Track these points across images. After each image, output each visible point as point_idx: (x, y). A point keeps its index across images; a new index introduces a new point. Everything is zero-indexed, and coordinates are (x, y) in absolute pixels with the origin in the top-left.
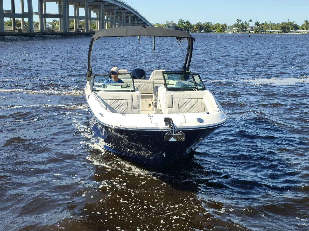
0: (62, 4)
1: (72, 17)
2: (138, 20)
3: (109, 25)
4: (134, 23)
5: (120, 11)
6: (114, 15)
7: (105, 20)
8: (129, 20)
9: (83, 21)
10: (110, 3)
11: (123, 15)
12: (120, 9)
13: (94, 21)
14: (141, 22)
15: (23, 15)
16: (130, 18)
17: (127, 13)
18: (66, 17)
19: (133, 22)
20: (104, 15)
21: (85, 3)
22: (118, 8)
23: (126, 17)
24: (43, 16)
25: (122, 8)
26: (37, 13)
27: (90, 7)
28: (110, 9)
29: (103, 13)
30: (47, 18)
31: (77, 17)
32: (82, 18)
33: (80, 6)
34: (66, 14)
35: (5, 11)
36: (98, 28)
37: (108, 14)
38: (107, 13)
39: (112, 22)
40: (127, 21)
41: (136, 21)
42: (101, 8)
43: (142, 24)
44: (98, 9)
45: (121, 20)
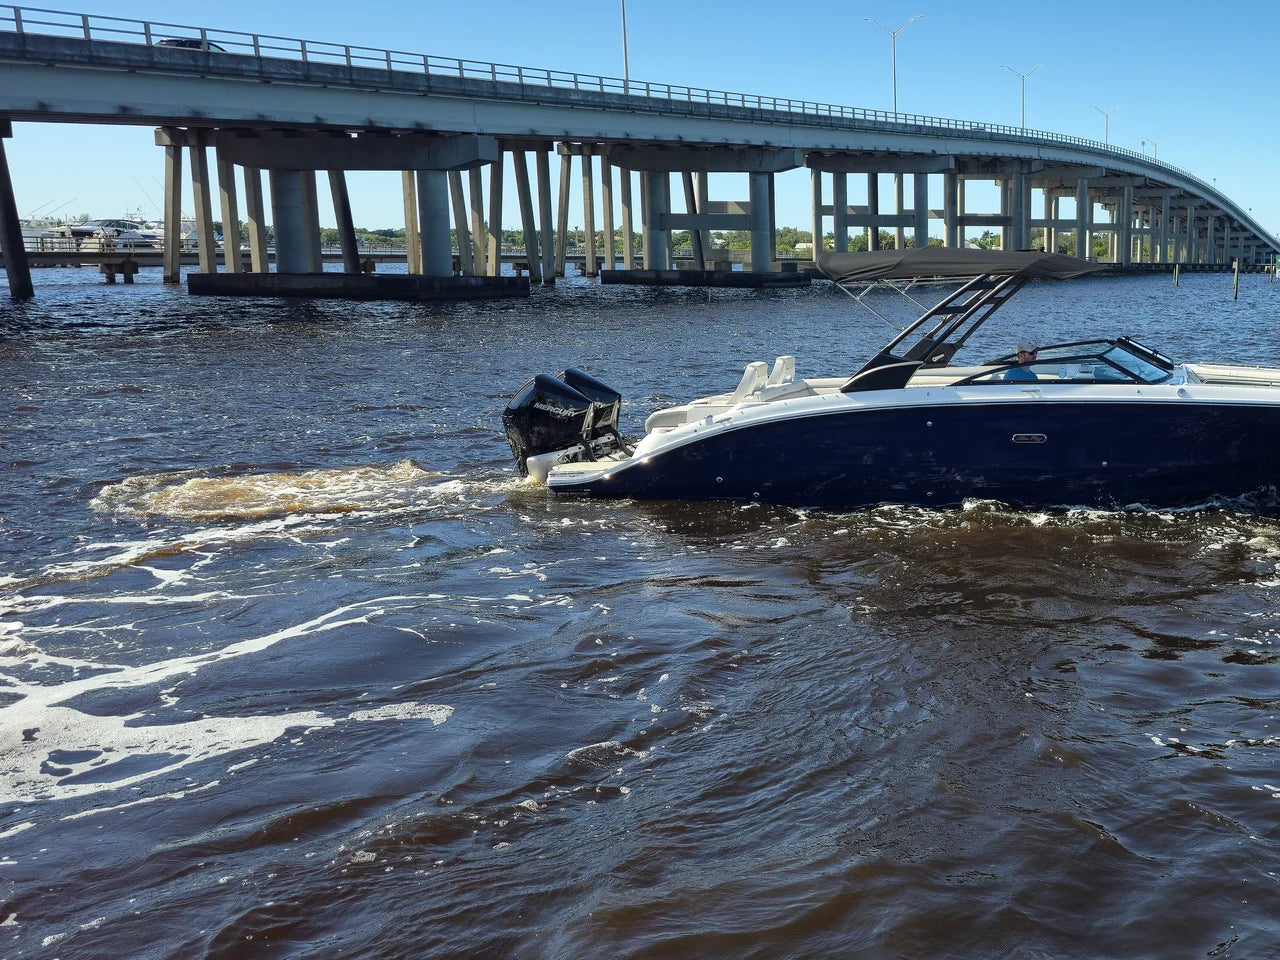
0: (1012, 184)
1: (1039, 223)
2: (1234, 229)
3: (1147, 245)
4: (1223, 239)
5: (1183, 203)
6: (1162, 216)
7: (1136, 231)
8: (1207, 229)
9: (1069, 234)
10: (1150, 179)
11: (1191, 213)
12: (1180, 196)
13: (1101, 234)
14: (1242, 235)
15: (901, 219)
16: (1211, 224)
17: (1202, 207)
18: (1021, 225)
19: (1219, 235)
21: (1079, 181)
22: (1173, 193)
23: (1199, 219)
24: (958, 220)
25: (1185, 191)
26: (939, 214)
27: (1093, 193)
28: (1150, 198)
29: (1129, 209)
30: (968, 229)
31: (1053, 222)
32: (1067, 225)
33: (1063, 191)
34: (1021, 214)
35: (851, 207)
36: (1112, 256)
37: (1146, 212)
38: (1140, 209)
39: (1155, 234)
40: (1202, 232)
41: (1227, 233)
42: (1123, 195)
43: (1247, 239)
44: (1116, 198)
45: (1183, 230)
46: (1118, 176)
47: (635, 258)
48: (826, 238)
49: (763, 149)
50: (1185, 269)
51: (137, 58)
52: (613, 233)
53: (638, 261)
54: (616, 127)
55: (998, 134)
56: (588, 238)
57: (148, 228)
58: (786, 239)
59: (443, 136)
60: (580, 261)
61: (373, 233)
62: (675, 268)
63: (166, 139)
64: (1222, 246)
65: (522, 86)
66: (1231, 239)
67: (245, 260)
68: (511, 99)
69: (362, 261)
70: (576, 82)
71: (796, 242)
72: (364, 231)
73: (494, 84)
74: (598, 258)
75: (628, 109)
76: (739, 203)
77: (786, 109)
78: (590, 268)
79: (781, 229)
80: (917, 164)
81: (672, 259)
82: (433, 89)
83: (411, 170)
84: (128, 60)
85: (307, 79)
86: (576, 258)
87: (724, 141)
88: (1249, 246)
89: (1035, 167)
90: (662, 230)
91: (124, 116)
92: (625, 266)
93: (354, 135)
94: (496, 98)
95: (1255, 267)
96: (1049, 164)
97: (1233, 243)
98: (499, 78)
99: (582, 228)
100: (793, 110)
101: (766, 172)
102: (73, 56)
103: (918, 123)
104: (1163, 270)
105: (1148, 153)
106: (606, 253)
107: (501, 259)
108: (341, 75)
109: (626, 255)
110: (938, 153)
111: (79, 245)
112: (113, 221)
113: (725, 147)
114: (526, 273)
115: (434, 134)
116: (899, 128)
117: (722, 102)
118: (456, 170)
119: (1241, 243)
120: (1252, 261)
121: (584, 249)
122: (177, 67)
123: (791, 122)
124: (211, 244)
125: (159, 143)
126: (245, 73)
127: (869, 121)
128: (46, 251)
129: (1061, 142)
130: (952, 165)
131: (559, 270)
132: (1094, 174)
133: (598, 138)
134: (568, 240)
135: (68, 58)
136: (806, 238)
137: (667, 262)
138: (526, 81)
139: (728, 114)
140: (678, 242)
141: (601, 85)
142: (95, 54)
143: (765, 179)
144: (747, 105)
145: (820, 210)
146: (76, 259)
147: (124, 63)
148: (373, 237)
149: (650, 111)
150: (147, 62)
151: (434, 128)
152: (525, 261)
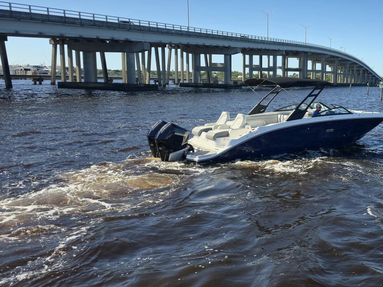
0: (302, 59)
1: (310, 71)
2: (368, 74)
3: (342, 78)
4: (365, 76)
5: (353, 65)
6: (347, 69)
7: (339, 74)
8: (360, 73)
9: (319, 74)
10: (343, 58)
11: (355, 69)
12: (352, 64)
13: (328, 74)
14: (370, 75)
15: (269, 69)
16: (361, 72)
17: (359, 67)
18: (304, 71)
19: (364, 75)
20: (338, 69)
21: (322, 59)
22: (350, 63)
23: (358, 70)
24: (286, 69)
25: (354, 62)
26: (280, 68)
27: (326, 62)
28: (343, 64)
29: (337, 67)
30: (289, 72)
31: (314, 71)
32: (318, 71)
33: (317, 62)
34: (305, 68)
35: (254, 65)
36: (332, 81)
37: (342, 68)
38: (340, 67)
39: (344, 75)
40: (359, 74)
41: (366, 75)
42: (335, 63)
43: (372, 76)
44: (333, 64)
45: (353, 73)
46: (334, 57)
47: (190, 79)
48: (247, 74)
49: (228, 48)
50: (353, 85)
51: (45, 18)
52: (183, 72)
53: (190, 80)
54: (185, 41)
55: (298, 44)
56: (176, 73)
57: (47, 68)
58: (235, 74)
59: (133, 43)
60: (173, 80)
61: (112, 71)
62: (201, 82)
63: (53, 42)
64: (364, 79)
65: (158, 28)
66: (367, 76)
67: (75, 78)
68: (154, 32)
69: (109, 79)
70: (173, 27)
71: (238, 75)
72: (110, 70)
73: (149, 27)
74: (179, 79)
75: (189, 35)
76: (221, 64)
77: (235, 36)
78: (176, 82)
79: (233, 71)
80: (274, 53)
81: (201, 80)
82: (131, 29)
83: (124, 52)
84: (42, 19)
85: (94, 25)
86: (172, 79)
87: (217, 45)
88: (373, 79)
89: (309, 54)
90: (198, 71)
91: (41, 35)
92: (187, 82)
93: (108, 42)
94: (150, 31)
95: (374, 85)
96: (313, 54)
97: (368, 78)
98: (151, 26)
99: (174, 70)
100: (237, 36)
101: (229, 55)
102: (26, 17)
103: (274, 41)
104: (347, 85)
105: (343, 51)
106: (181, 78)
107: (150, 79)
108: (104, 24)
109: (187, 79)
110: (280, 49)
111: (26, 73)
112: (36, 66)
113: (217, 47)
114: (157, 83)
115: (131, 42)
116: (269, 42)
117: (216, 34)
118: (137, 52)
119: (370, 78)
120: (373, 83)
121: (175, 76)
122: (56, 21)
123: (237, 40)
124: (65, 73)
125: (50, 43)
126: (76, 23)
127: (260, 40)
128: (16, 74)
129: (317, 47)
130: (284, 53)
131: (167, 82)
132: (327, 57)
133: (179, 44)
134: (170, 73)
135: (25, 18)
136: (241, 74)
137: (199, 81)
138: (159, 27)
139: (218, 37)
140: (203, 75)
141: (181, 28)
142: (32, 17)
143: (229, 57)
144: (224, 35)
145: (245, 66)
146: (25, 77)
147: (41, 20)
148: (113, 72)
149: (195, 36)
150: (47, 19)
151: (131, 40)
152: (157, 80)
